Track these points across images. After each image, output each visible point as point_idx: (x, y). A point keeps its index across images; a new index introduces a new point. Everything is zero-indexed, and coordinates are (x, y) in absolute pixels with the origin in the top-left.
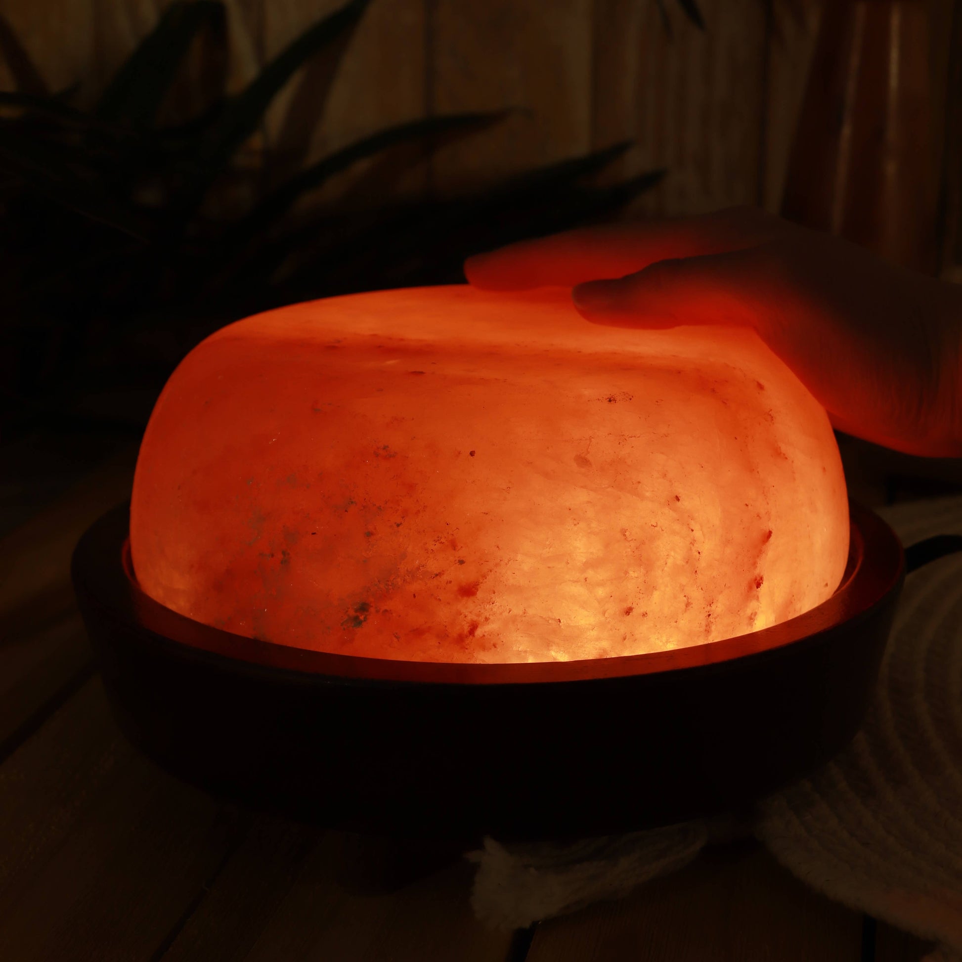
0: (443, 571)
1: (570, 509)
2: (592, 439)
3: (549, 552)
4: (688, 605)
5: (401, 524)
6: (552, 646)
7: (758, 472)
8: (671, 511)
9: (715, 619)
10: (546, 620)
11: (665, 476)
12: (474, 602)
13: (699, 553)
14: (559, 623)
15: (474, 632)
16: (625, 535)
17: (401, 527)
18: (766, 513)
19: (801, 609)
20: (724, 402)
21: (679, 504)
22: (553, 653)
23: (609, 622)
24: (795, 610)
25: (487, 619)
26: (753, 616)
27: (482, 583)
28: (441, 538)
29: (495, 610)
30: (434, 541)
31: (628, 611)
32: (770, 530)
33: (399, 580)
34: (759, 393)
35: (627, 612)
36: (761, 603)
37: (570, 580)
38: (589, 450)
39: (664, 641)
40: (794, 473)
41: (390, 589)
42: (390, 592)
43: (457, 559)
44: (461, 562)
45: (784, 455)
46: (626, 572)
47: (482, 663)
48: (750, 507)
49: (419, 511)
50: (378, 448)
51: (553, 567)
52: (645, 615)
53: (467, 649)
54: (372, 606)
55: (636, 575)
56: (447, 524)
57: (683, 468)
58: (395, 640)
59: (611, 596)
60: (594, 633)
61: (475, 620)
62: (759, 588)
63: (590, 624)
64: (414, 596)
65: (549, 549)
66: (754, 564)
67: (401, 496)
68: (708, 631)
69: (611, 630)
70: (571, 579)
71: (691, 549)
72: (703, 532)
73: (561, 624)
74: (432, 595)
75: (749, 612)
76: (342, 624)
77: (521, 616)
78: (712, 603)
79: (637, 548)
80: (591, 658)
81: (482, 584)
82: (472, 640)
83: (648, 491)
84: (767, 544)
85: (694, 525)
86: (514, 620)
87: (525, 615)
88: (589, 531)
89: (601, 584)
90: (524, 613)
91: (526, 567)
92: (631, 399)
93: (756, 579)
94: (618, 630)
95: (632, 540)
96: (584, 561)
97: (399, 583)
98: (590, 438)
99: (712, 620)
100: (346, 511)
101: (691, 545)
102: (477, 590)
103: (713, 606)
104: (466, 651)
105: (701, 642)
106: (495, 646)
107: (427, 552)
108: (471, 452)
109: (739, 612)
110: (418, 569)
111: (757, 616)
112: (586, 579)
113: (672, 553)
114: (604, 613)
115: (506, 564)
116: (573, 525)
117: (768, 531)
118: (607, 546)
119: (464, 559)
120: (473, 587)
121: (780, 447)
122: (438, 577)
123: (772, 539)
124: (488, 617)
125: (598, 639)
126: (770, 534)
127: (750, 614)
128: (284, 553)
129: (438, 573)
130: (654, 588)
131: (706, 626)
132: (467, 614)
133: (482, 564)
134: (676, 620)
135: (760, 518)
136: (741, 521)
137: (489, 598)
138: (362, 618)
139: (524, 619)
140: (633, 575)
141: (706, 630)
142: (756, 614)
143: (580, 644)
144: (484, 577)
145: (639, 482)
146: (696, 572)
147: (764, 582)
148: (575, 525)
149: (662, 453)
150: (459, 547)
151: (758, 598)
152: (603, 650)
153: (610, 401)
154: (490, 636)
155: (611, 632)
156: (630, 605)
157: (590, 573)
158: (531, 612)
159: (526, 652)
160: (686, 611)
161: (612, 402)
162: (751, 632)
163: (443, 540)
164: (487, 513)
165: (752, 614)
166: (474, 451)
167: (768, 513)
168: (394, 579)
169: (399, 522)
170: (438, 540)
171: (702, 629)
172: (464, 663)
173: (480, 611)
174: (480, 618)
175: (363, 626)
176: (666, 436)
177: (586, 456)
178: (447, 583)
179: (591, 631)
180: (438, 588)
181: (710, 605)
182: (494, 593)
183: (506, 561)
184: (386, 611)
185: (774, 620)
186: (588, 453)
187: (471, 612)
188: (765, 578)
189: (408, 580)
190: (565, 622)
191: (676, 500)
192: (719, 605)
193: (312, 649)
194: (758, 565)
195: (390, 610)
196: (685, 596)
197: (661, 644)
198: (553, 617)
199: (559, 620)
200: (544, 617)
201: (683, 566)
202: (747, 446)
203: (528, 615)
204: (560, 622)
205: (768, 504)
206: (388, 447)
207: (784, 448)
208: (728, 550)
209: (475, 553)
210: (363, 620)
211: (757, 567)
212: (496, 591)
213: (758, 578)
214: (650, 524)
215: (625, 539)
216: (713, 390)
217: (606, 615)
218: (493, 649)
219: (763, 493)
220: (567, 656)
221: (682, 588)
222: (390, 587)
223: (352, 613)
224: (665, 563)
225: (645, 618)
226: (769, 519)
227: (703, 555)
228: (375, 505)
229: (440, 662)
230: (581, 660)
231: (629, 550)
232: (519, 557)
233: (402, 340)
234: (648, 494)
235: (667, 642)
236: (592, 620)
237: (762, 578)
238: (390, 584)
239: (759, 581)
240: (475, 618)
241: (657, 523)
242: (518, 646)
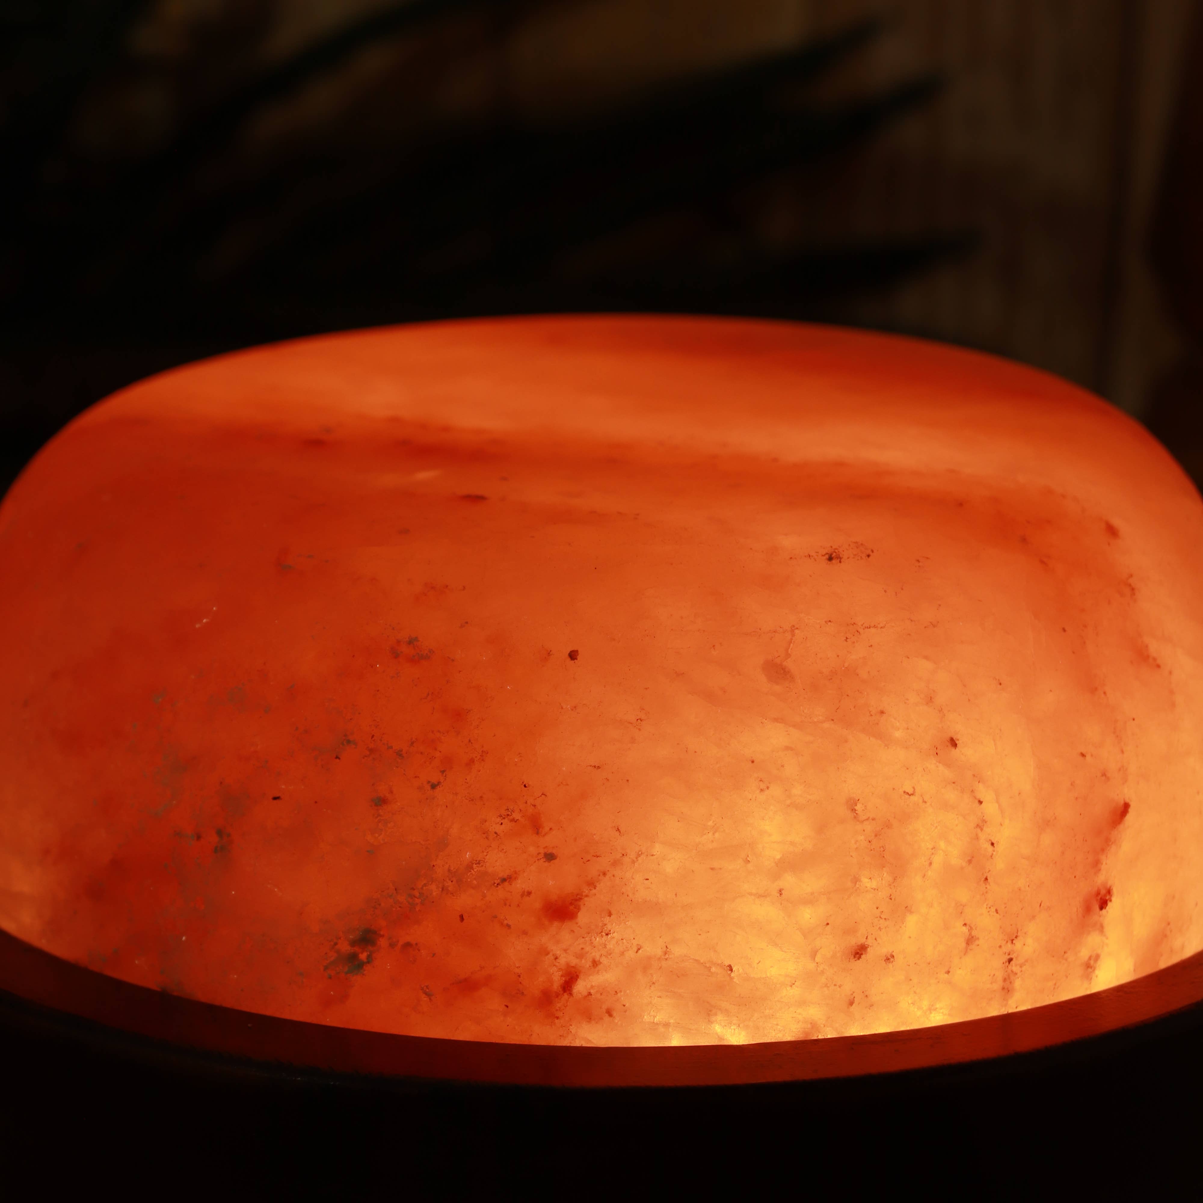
0: (516, 872)
1: (753, 762)
2: (797, 631)
3: (712, 841)
4: (970, 940)
5: (439, 783)
6: (716, 1014)
7: (1105, 693)
8: (941, 767)
9: (1021, 967)
10: (706, 967)
11: (930, 700)
12: (573, 931)
13: (993, 844)
14: (730, 972)
15: (571, 987)
16: (854, 810)
17: (438, 789)
18: (1120, 770)
19: (1183, 947)
20: (1042, 562)
21: (955, 752)
22: (718, 1028)
23: (822, 972)
24: (1172, 951)
25: (595, 963)
26: (1092, 962)
27: (587, 896)
28: (513, 811)
29: (610, 946)
30: (500, 816)
31: (859, 952)
32: (1127, 801)
33: (433, 887)
34: (1109, 544)
35: (857, 953)
36: (1107, 938)
37: (751, 894)
38: (790, 650)
39: (925, 1008)
40: (1172, 692)
41: (417, 904)
42: (417, 910)
43: (542, 851)
44: (550, 857)
45: (1155, 659)
46: (856, 880)
47: (585, 1044)
48: (1088, 757)
49: (472, 761)
50: (398, 642)
51: (721, 869)
52: (889, 959)
53: (558, 1018)
54: (383, 936)
55: (874, 884)
56: (525, 786)
57: (965, 686)
58: (425, 998)
59: (828, 924)
60: (794, 992)
61: (573, 965)
62: (1104, 911)
63: (787, 976)
64: (462, 918)
65: (714, 834)
66: (1096, 864)
67: (439, 731)
68: (1007, 990)
69: (826, 986)
70: (754, 891)
71: (977, 838)
72: (1000, 806)
73: (733, 975)
74: (496, 917)
75: (1084, 953)
76: (326, 968)
77: (659, 959)
78: (1016, 937)
79: (876, 836)
80: (788, 1038)
81: (586, 899)
82: (567, 1001)
83: (898, 729)
84: (1121, 827)
85: (983, 792)
86: (646, 965)
87: (667, 956)
88: (788, 802)
89: (810, 900)
90: (666, 953)
91: (669, 868)
92: (869, 556)
93: (1098, 893)
94: (840, 987)
95: (868, 819)
96: (778, 857)
97: (434, 894)
98: (793, 629)
99: (1014, 969)
100: (337, 757)
101: (979, 830)
102: (579, 909)
103: (1018, 944)
104: (556, 1021)
105: (994, 1010)
106: (609, 1013)
107: (487, 838)
108: (571, 652)
109: (1066, 955)
110: (470, 867)
111: (1099, 962)
112: (780, 892)
113: (942, 844)
114: (814, 954)
115: (633, 862)
116: (758, 791)
117: (1122, 802)
118: (821, 828)
119: (554, 851)
120: (571, 904)
121: (1147, 646)
122: (506, 883)
123: (1130, 818)
124: (597, 958)
125: (802, 1003)
126: (1126, 808)
127: (1086, 958)
128: (220, 833)
129: (505, 876)
130: (908, 909)
131: (1005, 980)
132: (558, 952)
133: (589, 861)
134: (946, 969)
135: (1108, 779)
136: (1072, 784)
137: (600, 924)
138: (363, 956)
139: (664, 964)
140: (868, 885)
141: (1003, 988)
142: (1097, 957)
143: (767, 1011)
144: (592, 884)
145: (882, 712)
146: (986, 879)
147: (1113, 899)
148: (762, 790)
149: (926, 658)
150: (547, 829)
151: (1101, 929)
152: (811, 1023)
153: (830, 559)
154: (601, 994)
155: (825, 989)
156: (862, 940)
157: (788, 881)
158: (677, 951)
159: (667, 1025)
160: (966, 953)
161: (834, 561)
162: (1089, 992)
163: (516, 816)
164: (599, 767)
165: (1090, 958)
166: (577, 651)
167: (1123, 769)
168: (425, 885)
169: (434, 781)
170: (507, 816)
171: (997, 986)
172: (552, 1044)
173: (582, 949)
174: (583, 961)
175: (365, 972)
176: (934, 626)
177: (785, 663)
178: (522, 896)
179: (789, 988)
180: (505, 905)
181: (1012, 940)
182: (610, 914)
183: (633, 855)
184: (408, 945)
185: (1132, 968)
186: (788, 656)
187: (565, 951)
188: (1115, 891)
189: (450, 889)
190: (741, 971)
191: (949, 744)
192: (1029, 941)
193: (269, 1012)
194: (1103, 867)
195: (416, 944)
196: (965, 924)
197: (919, 1013)
198: (720, 962)
199: (730, 966)
200: (702, 961)
201: (962, 868)
202: (1085, 643)
203: (670, 956)
204: (731, 970)
205: (1122, 752)
206: (416, 639)
207: (1154, 647)
208: (1048, 839)
209: (575, 839)
210: (365, 960)
211: (1100, 870)
212: (613, 912)
213: (1103, 892)
214: (901, 791)
215: (855, 817)
216: (1024, 540)
217: (818, 958)
218: (607, 1018)
219: (1114, 733)
220: (743, 1033)
221: (960, 909)
222: (418, 901)
223: (345, 947)
224: (927, 863)
225: (891, 965)
226: (1125, 780)
227: (1000, 848)
228: (391, 747)
229: (507, 1041)
230: (769, 1041)
231: (862, 838)
232: (658, 849)
233: (446, 429)
234: (898, 734)
235: (931, 1009)
236: (791, 968)
237: (1109, 892)
238: (417, 895)
239: (1105, 895)
240: (574, 961)
241: (914, 788)
242: (652, 1013)
